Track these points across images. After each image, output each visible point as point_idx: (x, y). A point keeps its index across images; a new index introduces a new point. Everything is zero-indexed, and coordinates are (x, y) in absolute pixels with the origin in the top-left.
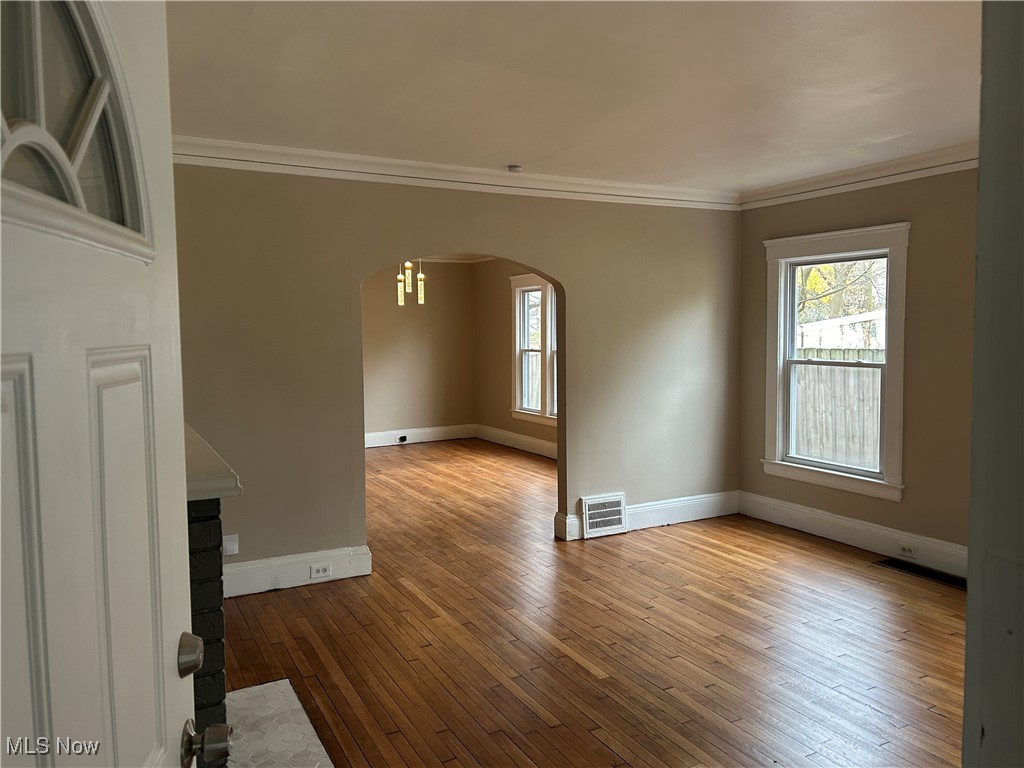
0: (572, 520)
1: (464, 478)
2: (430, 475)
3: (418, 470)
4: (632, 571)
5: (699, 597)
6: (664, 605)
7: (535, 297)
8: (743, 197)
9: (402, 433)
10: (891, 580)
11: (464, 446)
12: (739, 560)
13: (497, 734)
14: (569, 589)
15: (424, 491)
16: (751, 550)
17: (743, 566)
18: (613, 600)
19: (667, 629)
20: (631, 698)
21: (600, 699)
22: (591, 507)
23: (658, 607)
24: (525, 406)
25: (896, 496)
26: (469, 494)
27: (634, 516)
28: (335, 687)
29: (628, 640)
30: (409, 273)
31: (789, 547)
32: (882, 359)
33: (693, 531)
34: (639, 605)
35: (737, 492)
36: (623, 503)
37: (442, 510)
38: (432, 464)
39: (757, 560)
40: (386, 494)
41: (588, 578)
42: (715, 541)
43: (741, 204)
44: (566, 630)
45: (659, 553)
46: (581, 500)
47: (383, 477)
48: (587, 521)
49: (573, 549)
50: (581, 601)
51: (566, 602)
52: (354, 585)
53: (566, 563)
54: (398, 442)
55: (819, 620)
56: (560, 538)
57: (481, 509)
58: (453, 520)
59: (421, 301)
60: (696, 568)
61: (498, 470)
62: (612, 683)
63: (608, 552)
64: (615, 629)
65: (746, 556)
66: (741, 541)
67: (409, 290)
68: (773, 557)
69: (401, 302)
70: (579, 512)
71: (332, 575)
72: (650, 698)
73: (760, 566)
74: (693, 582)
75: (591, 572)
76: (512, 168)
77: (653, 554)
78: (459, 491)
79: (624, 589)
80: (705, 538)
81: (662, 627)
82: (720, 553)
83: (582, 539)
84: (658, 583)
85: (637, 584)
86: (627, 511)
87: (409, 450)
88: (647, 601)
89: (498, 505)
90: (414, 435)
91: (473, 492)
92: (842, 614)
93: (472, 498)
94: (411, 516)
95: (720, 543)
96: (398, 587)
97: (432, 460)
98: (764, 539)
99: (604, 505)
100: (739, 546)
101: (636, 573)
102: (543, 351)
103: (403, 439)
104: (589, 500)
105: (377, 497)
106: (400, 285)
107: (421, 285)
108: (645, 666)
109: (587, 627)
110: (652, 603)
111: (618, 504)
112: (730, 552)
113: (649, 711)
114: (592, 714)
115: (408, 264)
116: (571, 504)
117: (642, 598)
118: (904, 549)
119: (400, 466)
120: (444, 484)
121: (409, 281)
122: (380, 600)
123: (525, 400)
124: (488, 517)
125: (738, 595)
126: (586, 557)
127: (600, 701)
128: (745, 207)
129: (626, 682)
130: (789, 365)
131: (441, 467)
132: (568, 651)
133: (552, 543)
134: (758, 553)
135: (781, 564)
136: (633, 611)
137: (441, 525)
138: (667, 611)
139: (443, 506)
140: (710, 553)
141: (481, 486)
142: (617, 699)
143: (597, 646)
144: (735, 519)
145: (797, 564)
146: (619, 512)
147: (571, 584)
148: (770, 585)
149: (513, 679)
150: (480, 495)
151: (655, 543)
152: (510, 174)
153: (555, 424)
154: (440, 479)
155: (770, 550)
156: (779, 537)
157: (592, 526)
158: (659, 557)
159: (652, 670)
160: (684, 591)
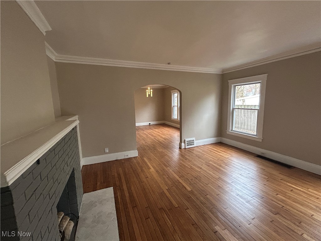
0: (183, 144)
1: (161, 133)
2: (154, 132)
3: (152, 131)
4: (196, 157)
5: (213, 165)
6: (204, 167)
7: (176, 95)
8: (223, 70)
9: (150, 123)
10: (260, 162)
11: (162, 125)
12: (222, 155)
13: (161, 209)
14: (182, 162)
15: (152, 135)
16: (224, 152)
17: (223, 156)
18: (192, 166)
19: (205, 175)
20: (197, 198)
21: (188, 198)
22: (187, 141)
23: (203, 168)
24: (174, 117)
25: (261, 141)
26: (161, 136)
27: (197, 143)
28: (123, 190)
29: (196, 178)
30: (149, 90)
31: (233, 151)
32: (258, 108)
33: (210, 146)
34: (199, 167)
35: (220, 137)
36: (195, 140)
37: (155, 140)
38: (155, 129)
39: (226, 155)
40: (145, 136)
41: (186, 159)
42: (216, 149)
43: (222, 72)
44: (181, 175)
45: (203, 152)
46: (185, 140)
47: (145, 132)
48: (186, 144)
49: (183, 151)
50: (185, 166)
51: (181, 166)
52: (134, 159)
53: (181, 155)
54: (149, 124)
55: (244, 173)
56: (180, 148)
57: (164, 140)
58: (157, 143)
59: (152, 96)
60: (211, 156)
61: (168, 131)
62: (192, 192)
63: (191, 152)
64: (192, 174)
65: (223, 154)
66: (221, 149)
67: (149, 94)
68: (230, 154)
69: (147, 96)
70: (185, 142)
71: (129, 157)
72: (202, 198)
73: (227, 157)
74: (211, 161)
75: (187, 157)
76: (169, 64)
77: (201, 153)
78: (160, 136)
79: (195, 162)
80: (213, 148)
81: (204, 174)
82: (217, 153)
83: (185, 148)
84: (202, 161)
85: (198, 161)
86: (195, 142)
87: (151, 126)
88: (200, 166)
89: (167, 139)
90: (152, 123)
91: (162, 136)
92: (250, 172)
93: (162, 137)
94: (149, 141)
95: (217, 150)
96: (143, 160)
97: (155, 128)
98: (227, 149)
99: (190, 141)
100: (221, 151)
101: (198, 158)
102: (178, 106)
103: (150, 124)
104: (187, 140)
105: (143, 137)
106: (147, 93)
107: (151, 92)
108: (200, 187)
109: (185, 173)
110: (202, 167)
111: (193, 140)
112: (219, 152)
113: (202, 203)
114: (186, 203)
115: (149, 88)
116: (183, 141)
117: (199, 165)
118: (262, 153)
119: (148, 130)
120: (157, 134)
121: (149, 92)
122: (138, 163)
123: (174, 116)
124: (165, 142)
125: (222, 165)
126: (186, 153)
127: (189, 199)
128: (223, 73)
129: (196, 192)
130: (233, 109)
131: (156, 130)
132: (181, 181)
133: (178, 149)
134: (226, 153)
135: (232, 156)
136: (197, 169)
137: (155, 144)
138: (205, 169)
139: (156, 139)
140: (215, 153)
141: (164, 134)
142: (193, 198)
143: (188, 179)
144: (220, 144)
145: (236, 156)
146: (194, 142)
147: (183, 161)
148: (230, 162)
149: (167, 189)
150: (164, 137)
151: (202, 150)
152: (168, 65)
153: (179, 121)
154: (156, 133)
155: (229, 152)
156: (230, 148)
157: (188, 145)
158: (203, 153)
159: (202, 188)
160: (209, 163)
